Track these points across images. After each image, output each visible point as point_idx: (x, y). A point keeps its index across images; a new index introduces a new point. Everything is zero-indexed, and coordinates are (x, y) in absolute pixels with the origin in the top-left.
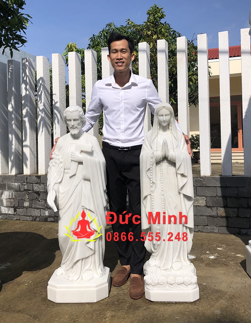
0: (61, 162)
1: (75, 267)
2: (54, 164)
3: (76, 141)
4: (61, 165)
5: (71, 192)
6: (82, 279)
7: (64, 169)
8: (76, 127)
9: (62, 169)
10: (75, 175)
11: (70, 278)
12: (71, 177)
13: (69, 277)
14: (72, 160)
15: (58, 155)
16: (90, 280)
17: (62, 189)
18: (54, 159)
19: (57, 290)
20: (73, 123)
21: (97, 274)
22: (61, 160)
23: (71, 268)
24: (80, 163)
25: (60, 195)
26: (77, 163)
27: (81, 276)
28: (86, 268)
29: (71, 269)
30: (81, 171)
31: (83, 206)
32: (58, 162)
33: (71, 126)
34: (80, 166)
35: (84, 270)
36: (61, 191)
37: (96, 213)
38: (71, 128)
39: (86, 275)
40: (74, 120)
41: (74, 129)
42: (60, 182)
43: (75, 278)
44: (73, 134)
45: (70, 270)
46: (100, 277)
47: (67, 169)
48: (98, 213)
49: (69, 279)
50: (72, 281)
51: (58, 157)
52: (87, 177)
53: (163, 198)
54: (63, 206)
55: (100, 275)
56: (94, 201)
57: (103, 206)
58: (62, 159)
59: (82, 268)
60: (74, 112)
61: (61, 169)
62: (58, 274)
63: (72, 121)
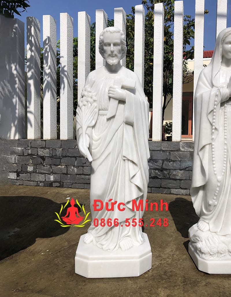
0: (95, 101)
1: (110, 233)
2: (85, 103)
3: (113, 75)
4: (95, 104)
5: (108, 139)
6: (120, 247)
7: (99, 110)
8: (116, 55)
9: (97, 110)
10: (113, 117)
11: (104, 247)
12: (109, 119)
13: (103, 245)
14: (110, 98)
15: (90, 92)
16: (130, 248)
17: (96, 134)
18: (85, 96)
19: (90, 262)
20: (113, 48)
21: (137, 241)
22: (94, 98)
23: (104, 234)
24: (122, 102)
25: (94, 142)
26: (117, 102)
27: (118, 244)
28: (124, 234)
29: (105, 236)
30: (122, 112)
31: (124, 157)
32: (91, 100)
33: (109, 53)
34: (121, 106)
35: (122, 236)
36: (95, 136)
37: (139, 166)
38: (109, 55)
39: (125, 243)
40: (115, 45)
41: (113, 57)
42: (94, 127)
43: (112, 247)
44: (111, 64)
45: (103, 237)
46: (141, 244)
47: (102, 110)
48: (142, 166)
49: (102, 248)
50: (107, 250)
51: (90, 94)
52: (130, 120)
53: (226, 148)
54: (98, 156)
55: (141, 242)
56: (137, 151)
57: (147, 157)
58: (96, 96)
59: (120, 233)
60: (115, 33)
61: (95, 109)
62: (87, 242)
63: (112, 45)
